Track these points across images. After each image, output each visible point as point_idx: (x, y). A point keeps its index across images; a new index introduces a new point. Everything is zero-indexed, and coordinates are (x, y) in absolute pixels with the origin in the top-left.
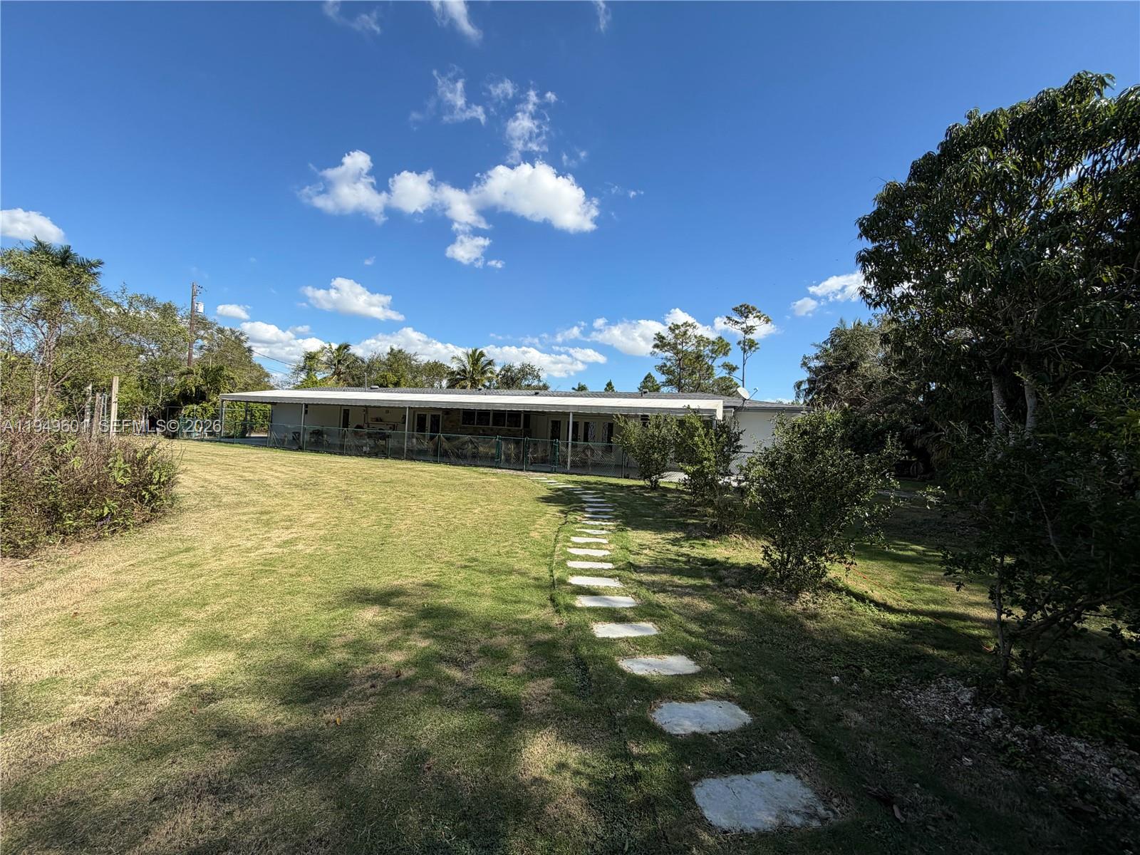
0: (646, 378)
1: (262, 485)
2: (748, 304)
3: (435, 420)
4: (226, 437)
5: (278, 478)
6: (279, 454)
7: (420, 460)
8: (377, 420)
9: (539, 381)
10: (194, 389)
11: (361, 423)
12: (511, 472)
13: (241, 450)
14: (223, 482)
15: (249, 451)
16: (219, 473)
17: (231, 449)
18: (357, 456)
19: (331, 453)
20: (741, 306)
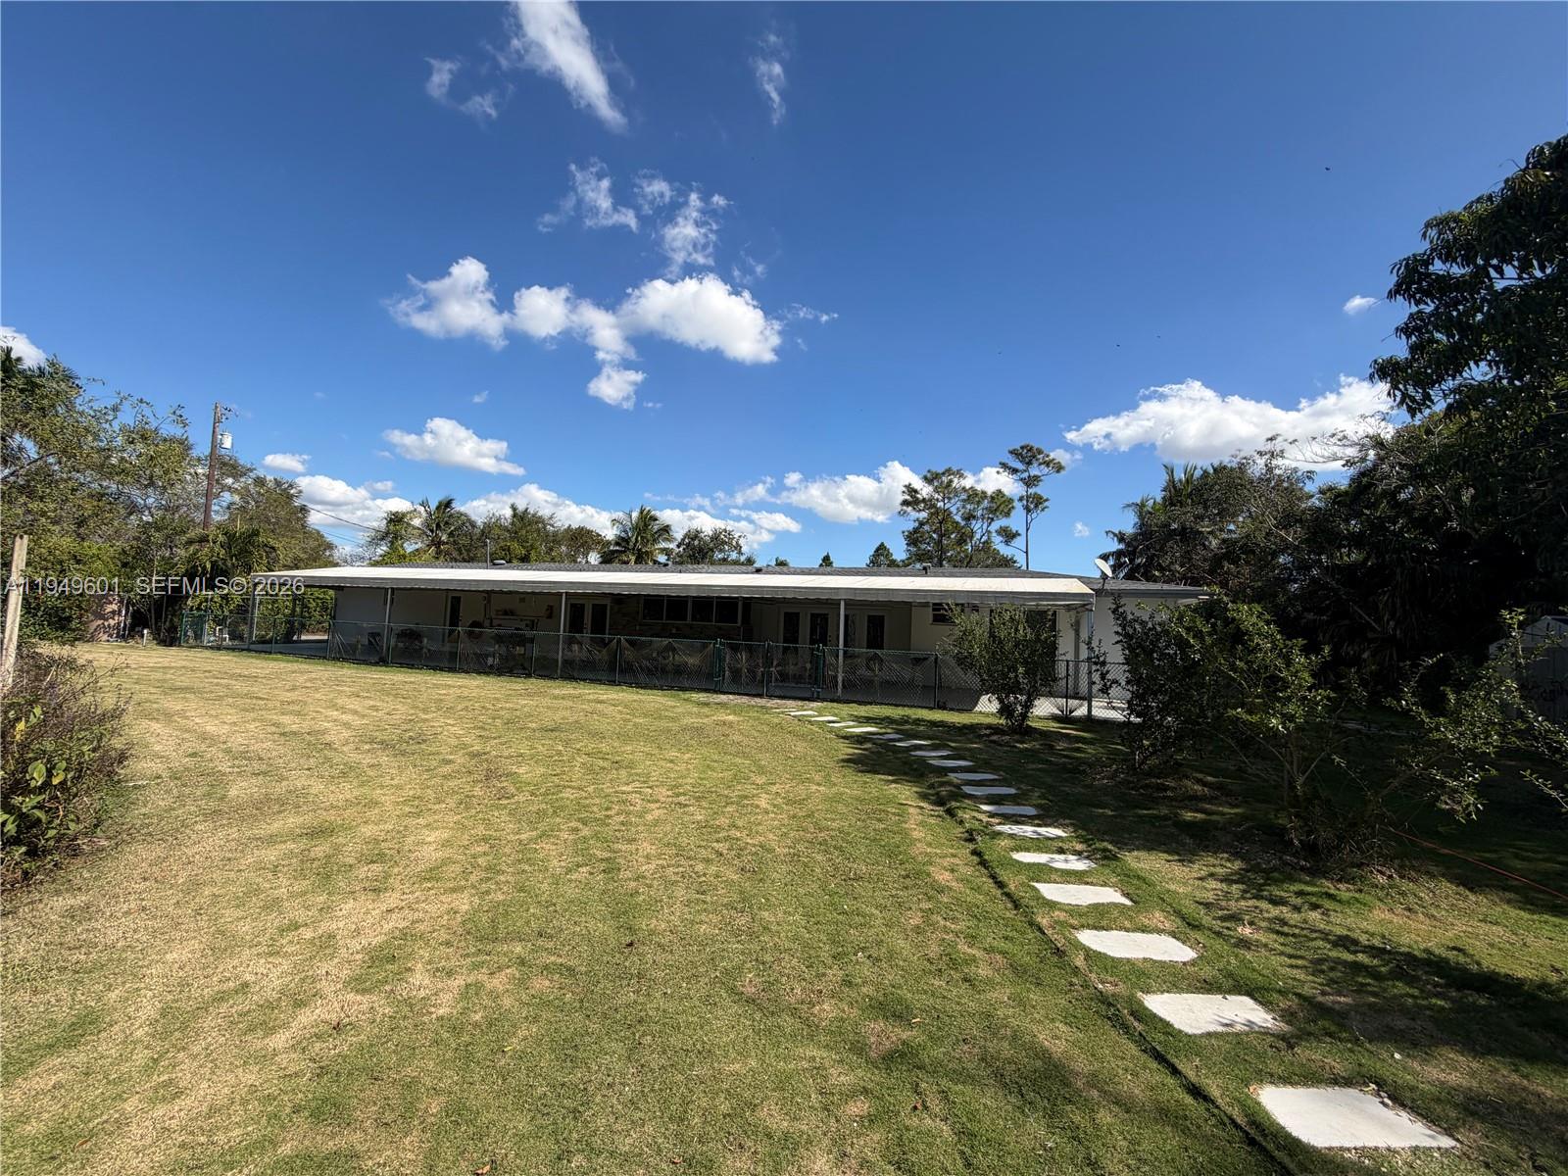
0: (877, 550)
1: (316, 745)
2: (1032, 444)
3: (599, 611)
4: (259, 642)
5: (347, 725)
6: (348, 672)
7: (584, 680)
8: (506, 613)
9: (740, 553)
10: (208, 566)
11: (480, 618)
12: (745, 699)
13: (283, 665)
14: (237, 741)
15: (296, 666)
16: (234, 719)
17: (264, 664)
18: (479, 673)
19: (434, 669)
20: (1022, 448)
